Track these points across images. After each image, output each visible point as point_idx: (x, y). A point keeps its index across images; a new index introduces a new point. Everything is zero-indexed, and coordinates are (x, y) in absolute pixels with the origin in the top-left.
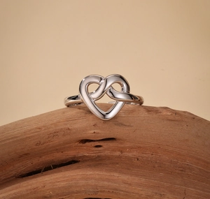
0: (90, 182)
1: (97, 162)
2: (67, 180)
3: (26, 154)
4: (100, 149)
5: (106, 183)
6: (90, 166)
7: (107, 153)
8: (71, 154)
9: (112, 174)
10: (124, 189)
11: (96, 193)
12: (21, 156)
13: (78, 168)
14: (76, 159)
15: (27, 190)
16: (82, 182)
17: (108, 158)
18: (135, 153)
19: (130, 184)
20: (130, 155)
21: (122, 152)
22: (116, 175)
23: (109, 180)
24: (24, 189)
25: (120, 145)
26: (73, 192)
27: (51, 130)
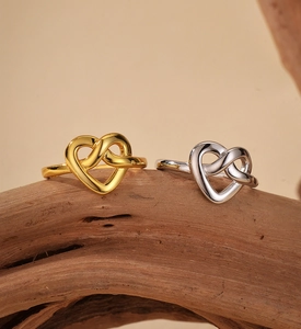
0: (98, 273)
1: (107, 246)
2: (68, 271)
3: (13, 238)
4: (111, 229)
5: (119, 274)
6: (97, 252)
7: (120, 234)
8: (72, 236)
9: (127, 262)
10: (143, 282)
11: (107, 287)
12: (7, 240)
13: (83, 255)
14: (78, 243)
15: (15, 285)
16: (88, 274)
17: (122, 240)
18: (156, 234)
19: (151, 276)
20: (150, 236)
21: (139, 233)
22: (133, 263)
23: (123, 270)
24: (12, 283)
25: (137, 224)
26: (76, 287)
27: (45, 205)
